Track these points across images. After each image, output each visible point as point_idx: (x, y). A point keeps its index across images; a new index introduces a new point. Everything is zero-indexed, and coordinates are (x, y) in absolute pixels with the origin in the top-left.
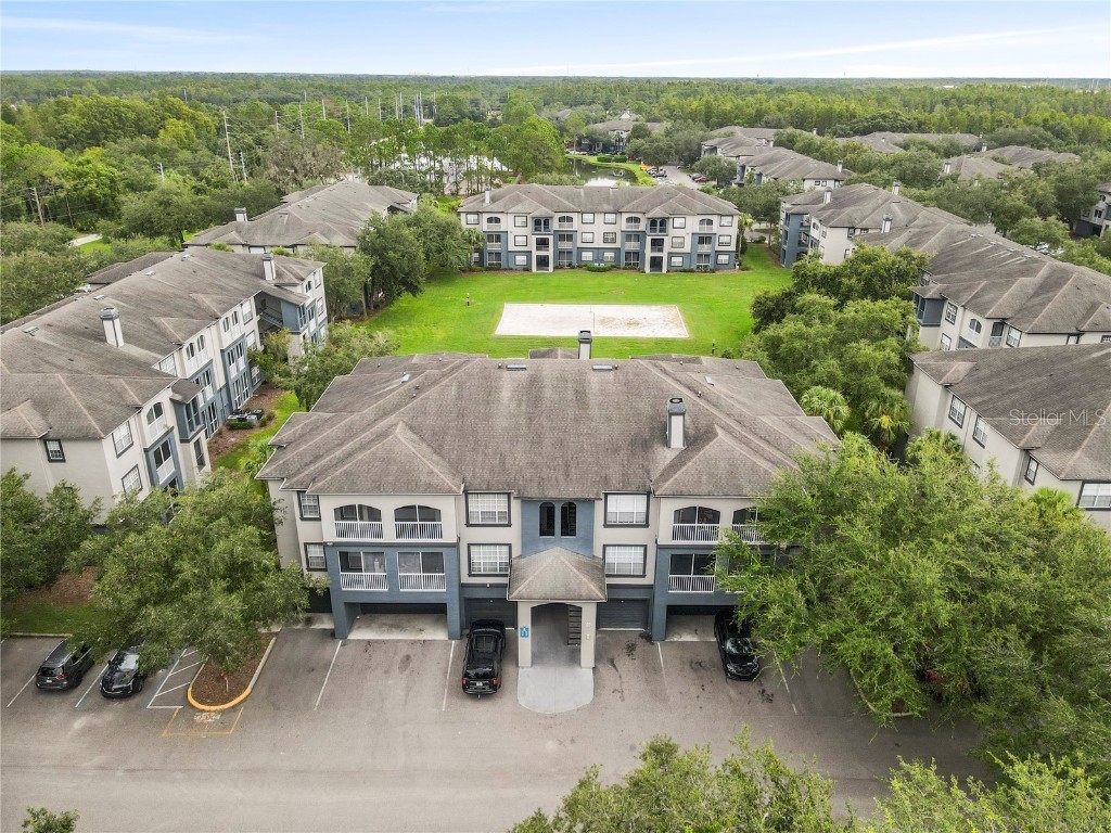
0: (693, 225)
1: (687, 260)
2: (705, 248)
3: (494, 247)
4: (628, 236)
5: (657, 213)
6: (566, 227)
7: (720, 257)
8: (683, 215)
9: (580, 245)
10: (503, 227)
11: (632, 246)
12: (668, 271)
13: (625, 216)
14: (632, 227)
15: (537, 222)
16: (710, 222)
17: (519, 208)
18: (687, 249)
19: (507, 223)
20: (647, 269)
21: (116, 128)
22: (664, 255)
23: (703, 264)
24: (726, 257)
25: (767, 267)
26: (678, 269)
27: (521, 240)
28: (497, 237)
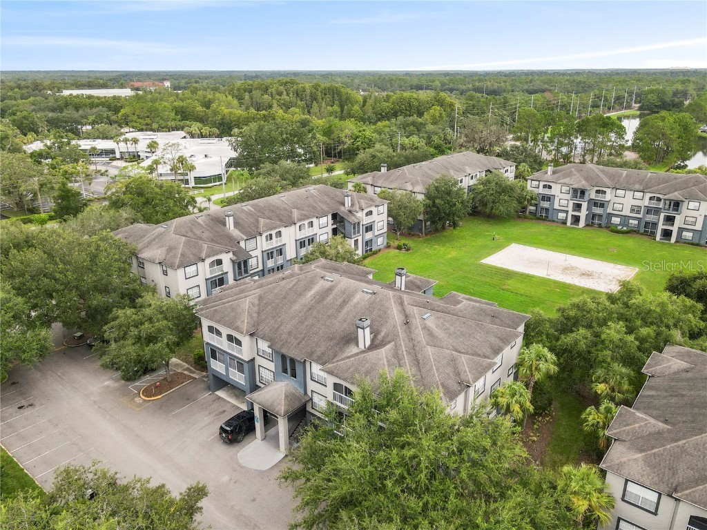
1: (697, 236)
3: (545, 204)
4: (649, 211)
5: (676, 195)
6: (600, 197)
8: (700, 200)
9: (610, 212)
10: (552, 192)
11: (651, 218)
12: (677, 242)
13: (648, 196)
14: (654, 204)
15: (575, 191)
17: (567, 180)
18: (699, 227)
19: (555, 190)
20: (658, 237)
21: (406, 110)
22: (675, 229)
26: (687, 241)
27: (564, 202)
28: (548, 198)
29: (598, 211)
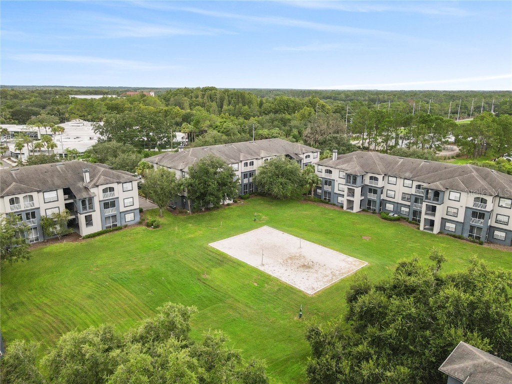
0: (468, 200)
1: (460, 228)
2: (478, 223)
3: (327, 188)
4: (416, 199)
5: (438, 185)
6: (373, 184)
7: (497, 232)
8: (458, 191)
9: (384, 198)
10: (332, 177)
11: (417, 206)
12: (439, 233)
13: (415, 184)
14: (420, 193)
15: (348, 176)
16: (484, 201)
18: (461, 218)
19: (335, 175)
20: (422, 226)
22: (437, 219)
23: (475, 234)
24: (503, 234)
26: (450, 233)
27: (341, 187)
28: (329, 182)
29: (372, 196)
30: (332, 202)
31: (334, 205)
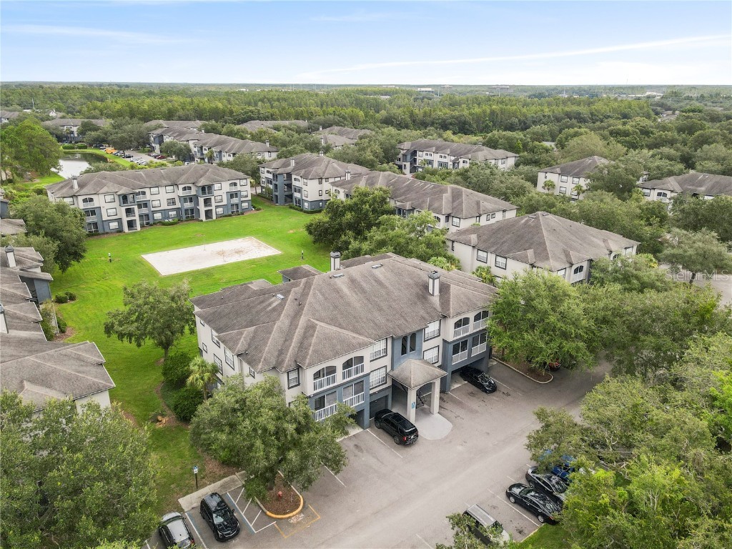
0: (226, 187)
1: (226, 209)
2: (235, 200)
3: (92, 219)
4: (185, 199)
5: (202, 182)
6: (143, 198)
7: (243, 204)
8: (219, 182)
9: (153, 209)
10: (96, 204)
11: (188, 205)
12: (216, 218)
13: (181, 187)
14: (187, 193)
15: (124, 197)
16: (235, 184)
17: (105, 190)
18: (225, 202)
19: (98, 201)
20: (203, 218)
22: (213, 208)
23: (234, 211)
24: (247, 204)
25: (268, 206)
26: (221, 215)
27: (112, 212)
28: (92, 212)
29: (143, 211)
30: (101, 230)
31: (107, 233)
